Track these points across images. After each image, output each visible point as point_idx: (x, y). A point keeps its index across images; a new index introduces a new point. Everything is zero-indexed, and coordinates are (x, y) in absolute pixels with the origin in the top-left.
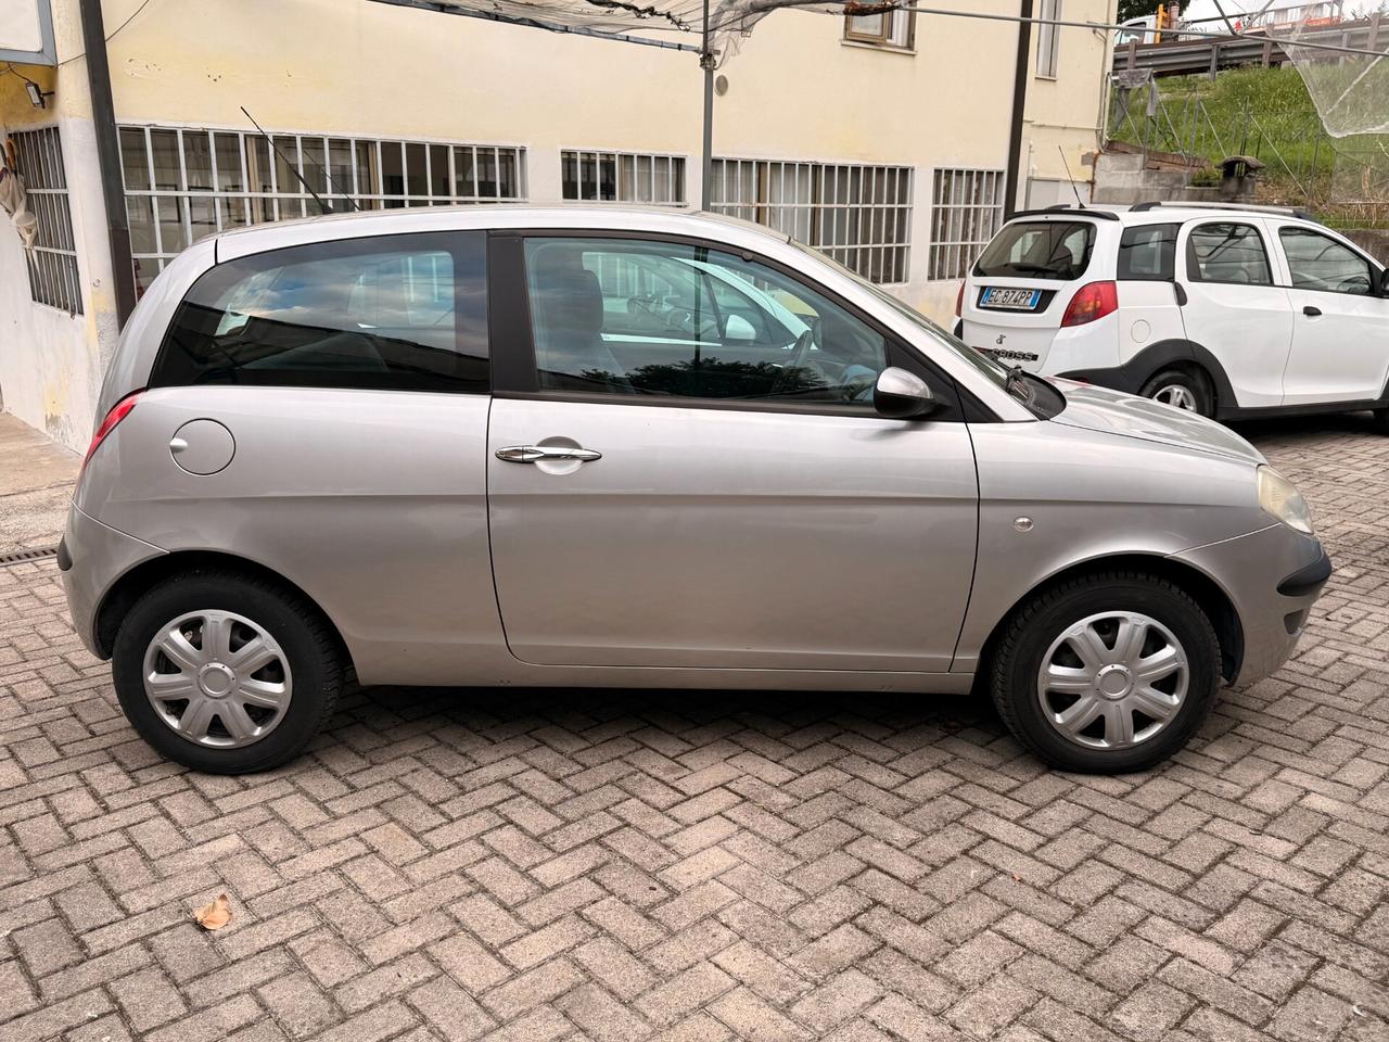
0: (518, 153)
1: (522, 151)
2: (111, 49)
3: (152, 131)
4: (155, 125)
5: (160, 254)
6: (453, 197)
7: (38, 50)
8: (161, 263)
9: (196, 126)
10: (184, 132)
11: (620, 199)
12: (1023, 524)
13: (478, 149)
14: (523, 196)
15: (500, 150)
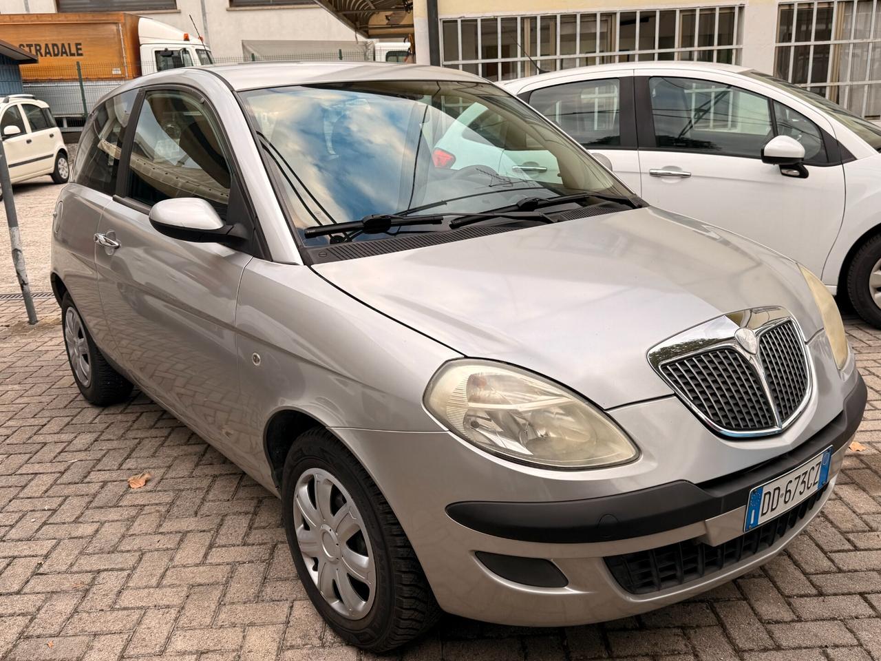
0: (736, 11)
1: (741, 8)
3: (462, 21)
4: (464, 17)
5: (461, 104)
6: (677, 49)
8: (461, 109)
9: (489, 15)
10: (482, 20)
11: (836, 39)
12: (256, 360)
13: (701, 10)
14: (737, 44)
15: (721, 9)
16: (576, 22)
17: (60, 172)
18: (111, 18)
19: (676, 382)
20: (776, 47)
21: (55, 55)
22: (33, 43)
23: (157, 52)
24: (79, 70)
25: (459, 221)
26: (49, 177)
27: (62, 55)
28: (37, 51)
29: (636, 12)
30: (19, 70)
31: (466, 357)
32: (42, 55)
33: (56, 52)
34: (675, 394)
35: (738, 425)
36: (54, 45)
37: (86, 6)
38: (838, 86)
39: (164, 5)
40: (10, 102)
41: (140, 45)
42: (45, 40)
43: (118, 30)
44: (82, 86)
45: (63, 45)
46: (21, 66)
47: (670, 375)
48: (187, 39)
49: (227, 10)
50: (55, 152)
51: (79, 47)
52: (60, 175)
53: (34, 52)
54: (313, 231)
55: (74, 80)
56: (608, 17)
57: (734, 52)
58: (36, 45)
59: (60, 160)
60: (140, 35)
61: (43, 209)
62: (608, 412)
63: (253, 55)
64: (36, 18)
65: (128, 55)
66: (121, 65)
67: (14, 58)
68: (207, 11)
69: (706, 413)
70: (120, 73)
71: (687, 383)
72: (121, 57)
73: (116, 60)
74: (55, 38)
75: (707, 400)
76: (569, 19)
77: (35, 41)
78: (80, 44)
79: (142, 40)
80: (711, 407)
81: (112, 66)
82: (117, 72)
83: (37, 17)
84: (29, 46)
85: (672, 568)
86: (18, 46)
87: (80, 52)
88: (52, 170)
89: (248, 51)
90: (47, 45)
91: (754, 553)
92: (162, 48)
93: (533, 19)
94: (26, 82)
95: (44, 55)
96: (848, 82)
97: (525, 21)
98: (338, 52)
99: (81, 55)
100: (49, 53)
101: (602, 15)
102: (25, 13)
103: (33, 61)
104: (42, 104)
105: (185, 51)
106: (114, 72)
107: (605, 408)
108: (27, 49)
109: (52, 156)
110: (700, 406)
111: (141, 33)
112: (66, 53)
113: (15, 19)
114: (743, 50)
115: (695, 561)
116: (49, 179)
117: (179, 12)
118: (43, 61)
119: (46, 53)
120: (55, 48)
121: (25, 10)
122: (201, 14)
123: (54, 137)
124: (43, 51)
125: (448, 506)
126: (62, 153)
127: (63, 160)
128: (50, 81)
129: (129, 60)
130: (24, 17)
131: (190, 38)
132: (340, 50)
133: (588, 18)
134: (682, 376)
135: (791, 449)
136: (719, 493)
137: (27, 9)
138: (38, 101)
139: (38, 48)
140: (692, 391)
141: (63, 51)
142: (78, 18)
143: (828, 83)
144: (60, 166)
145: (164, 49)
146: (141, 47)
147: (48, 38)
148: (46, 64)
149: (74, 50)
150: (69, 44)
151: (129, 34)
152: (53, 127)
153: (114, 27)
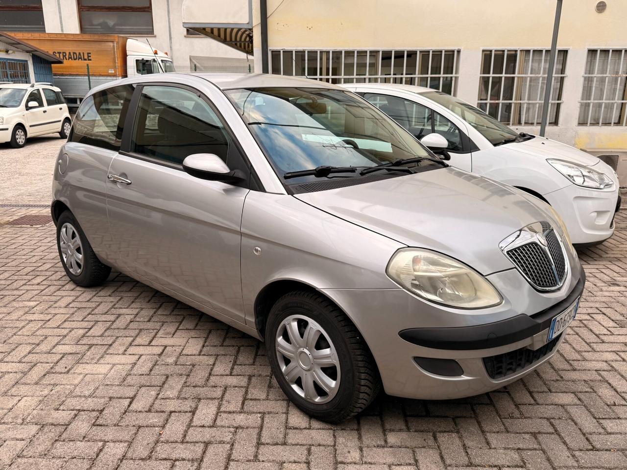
0: (456, 53)
1: (459, 52)
2: (269, 21)
3: (283, 52)
4: (284, 49)
6: (417, 75)
7: (247, 23)
9: (300, 48)
10: (296, 52)
11: (519, 74)
12: (257, 251)
13: (433, 51)
14: (456, 73)
15: (445, 51)
16: (354, 56)
17: (65, 131)
18: (110, 39)
19: (514, 261)
20: (480, 77)
21: (75, 59)
22: (62, 52)
23: (137, 61)
24: (88, 69)
25: (365, 171)
26: (58, 134)
27: (79, 60)
28: (63, 56)
29: (392, 51)
30: (51, 67)
31: (409, 247)
32: (66, 59)
33: (75, 58)
34: (515, 268)
35: (543, 284)
36: (74, 53)
37: (98, 30)
38: (520, 103)
39: (146, 32)
40: (35, 87)
41: (127, 56)
42: (69, 50)
43: (114, 46)
44: (89, 79)
45: (80, 54)
46: (52, 65)
47: (511, 257)
48: (156, 53)
49: (185, 37)
50: (62, 119)
51: (89, 55)
52: (65, 134)
53: (62, 57)
54: (290, 175)
55: (85, 75)
56: (374, 54)
57: (454, 79)
58: (63, 53)
59: (65, 124)
60: (127, 49)
61: (45, 153)
62: (486, 277)
63: (195, 65)
64: (63, 36)
65: (119, 62)
66: (115, 68)
67: (49, 60)
68: (172, 36)
69: (529, 278)
70: (113, 72)
71: (520, 262)
72: (115, 62)
73: (111, 64)
74: (75, 49)
75: (529, 271)
76: (349, 54)
77: (63, 50)
78: (90, 53)
79: (128, 53)
80: (531, 275)
81: (109, 67)
82: (111, 71)
83: (65, 36)
84: (59, 53)
85: (511, 364)
86: (52, 54)
87: (90, 58)
88: (59, 130)
89: (193, 62)
90: (70, 53)
91: (544, 355)
92: (140, 58)
93: (328, 52)
94: (55, 75)
95: (67, 58)
96: (526, 101)
97: (323, 53)
98: (248, 65)
99: (90, 60)
100: (71, 58)
101: (371, 52)
102: (61, 33)
103: (60, 62)
104: (57, 89)
105: (154, 60)
106: (110, 72)
107: (484, 275)
108: (58, 55)
109: (60, 121)
110: (527, 274)
111: (128, 48)
112: (81, 58)
113: (52, 36)
114: (459, 78)
115: (520, 359)
116: (58, 135)
117: (155, 37)
118: (66, 63)
119: (69, 58)
120: (75, 55)
121: (60, 30)
122: (169, 38)
123: (62, 110)
124: (67, 57)
125: (400, 331)
126: (67, 120)
127: (68, 124)
128: (71, 75)
129: (119, 65)
130: (57, 35)
131: (158, 52)
132: (250, 65)
133: (362, 54)
134: (517, 258)
135: (565, 297)
136: (540, 321)
137: (62, 30)
138: (54, 87)
139: (64, 54)
140: (522, 266)
141: (79, 57)
142: (89, 37)
143: (513, 101)
144: (65, 128)
145: (141, 59)
146: (128, 57)
147: (71, 49)
148: (68, 65)
149: (86, 57)
150: (83, 53)
151: (120, 49)
152: (63, 103)
153: (111, 44)
